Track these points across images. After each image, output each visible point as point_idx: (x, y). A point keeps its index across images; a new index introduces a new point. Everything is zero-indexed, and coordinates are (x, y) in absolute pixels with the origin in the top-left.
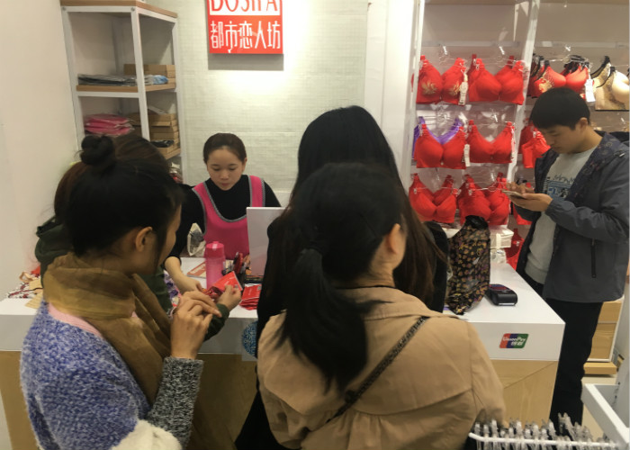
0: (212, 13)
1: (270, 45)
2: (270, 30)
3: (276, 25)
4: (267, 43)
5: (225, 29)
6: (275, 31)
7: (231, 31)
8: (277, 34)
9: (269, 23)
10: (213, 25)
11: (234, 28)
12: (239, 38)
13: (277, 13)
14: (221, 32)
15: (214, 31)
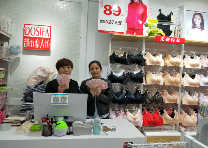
0: (25, 36)
1: (46, 47)
2: (46, 42)
3: (48, 41)
4: (45, 46)
5: (29, 41)
6: (48, 43)
7: (32, 42)
8: (48, 44)
9: (46, 40)
10: (25, 39)
11: (33, 41)
12: (34, 44)
13: (49, 37)
14: (28, 42)
15: (25, 41)
